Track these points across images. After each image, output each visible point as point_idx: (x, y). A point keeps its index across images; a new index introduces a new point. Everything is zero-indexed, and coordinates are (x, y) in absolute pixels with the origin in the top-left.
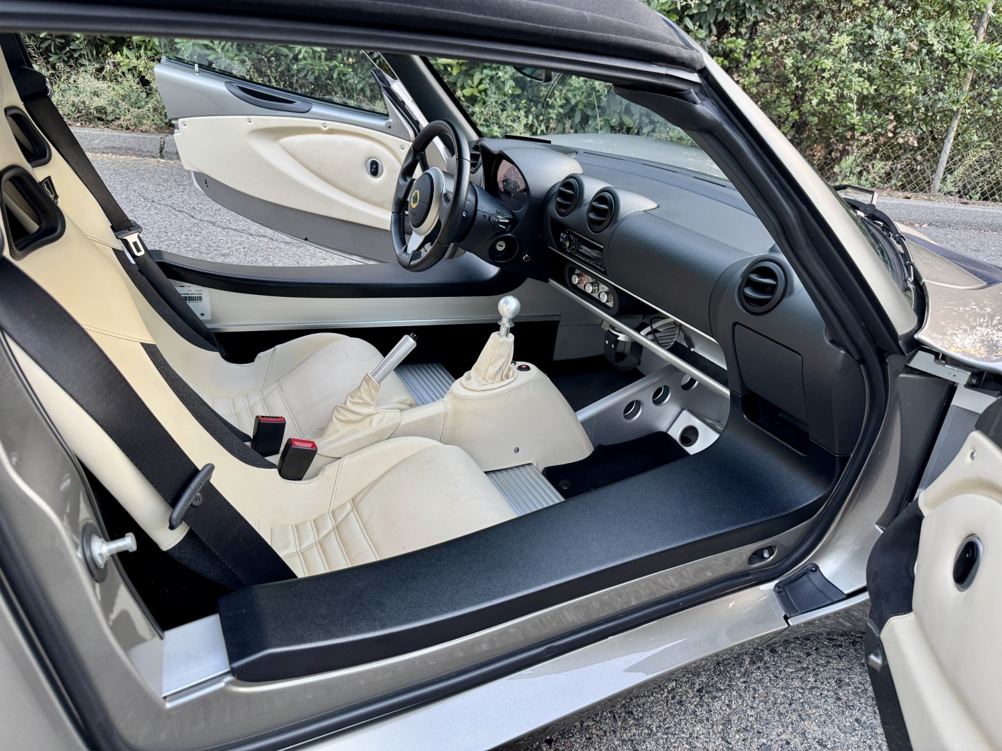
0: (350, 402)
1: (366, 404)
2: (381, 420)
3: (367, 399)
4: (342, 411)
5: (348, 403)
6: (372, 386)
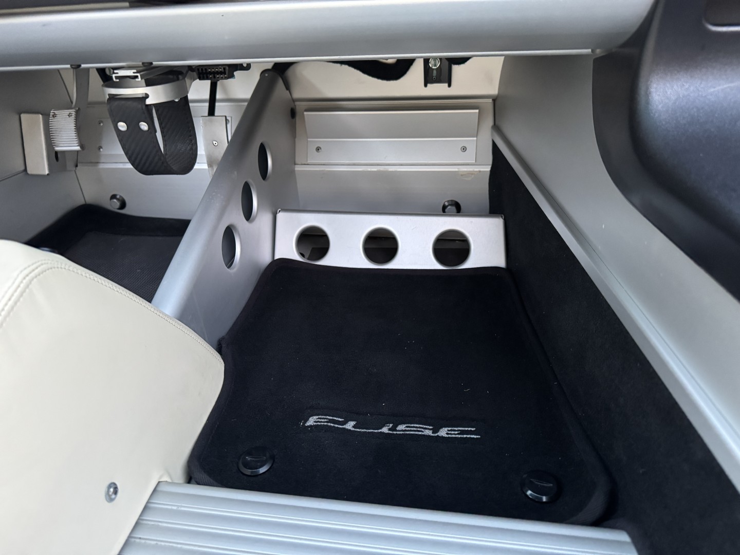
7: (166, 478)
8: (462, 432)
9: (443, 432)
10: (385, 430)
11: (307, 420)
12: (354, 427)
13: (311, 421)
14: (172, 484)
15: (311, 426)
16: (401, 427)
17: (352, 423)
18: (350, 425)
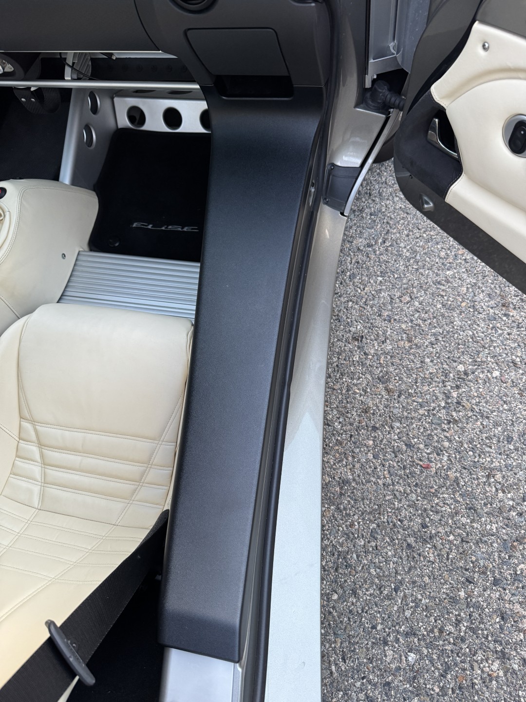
7: (81, 250)
8: (192, 229)
9: (185, 229)
10: (163, 228)
11: (133, 224)
12: (152, 227)
13: (135, 225)
14: (84, 251)
15: (134, 227)
16: (170, 227)
17: (151, 226)
18: (150, 227)
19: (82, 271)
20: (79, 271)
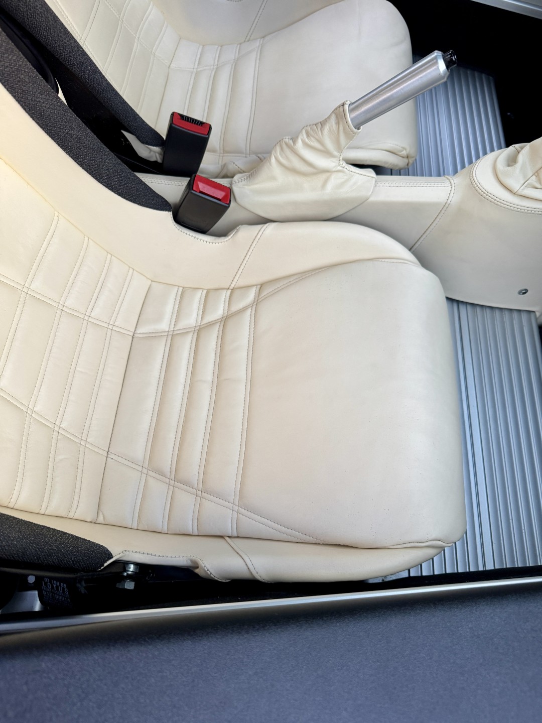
0: (303, 142)
1: (327, 153)
2: (341, 185)
3: (330, 145)
4: (288, 152)
5: (299, 143)
6: (344, 129)
19: (503, 323)
20: (502, 318)
